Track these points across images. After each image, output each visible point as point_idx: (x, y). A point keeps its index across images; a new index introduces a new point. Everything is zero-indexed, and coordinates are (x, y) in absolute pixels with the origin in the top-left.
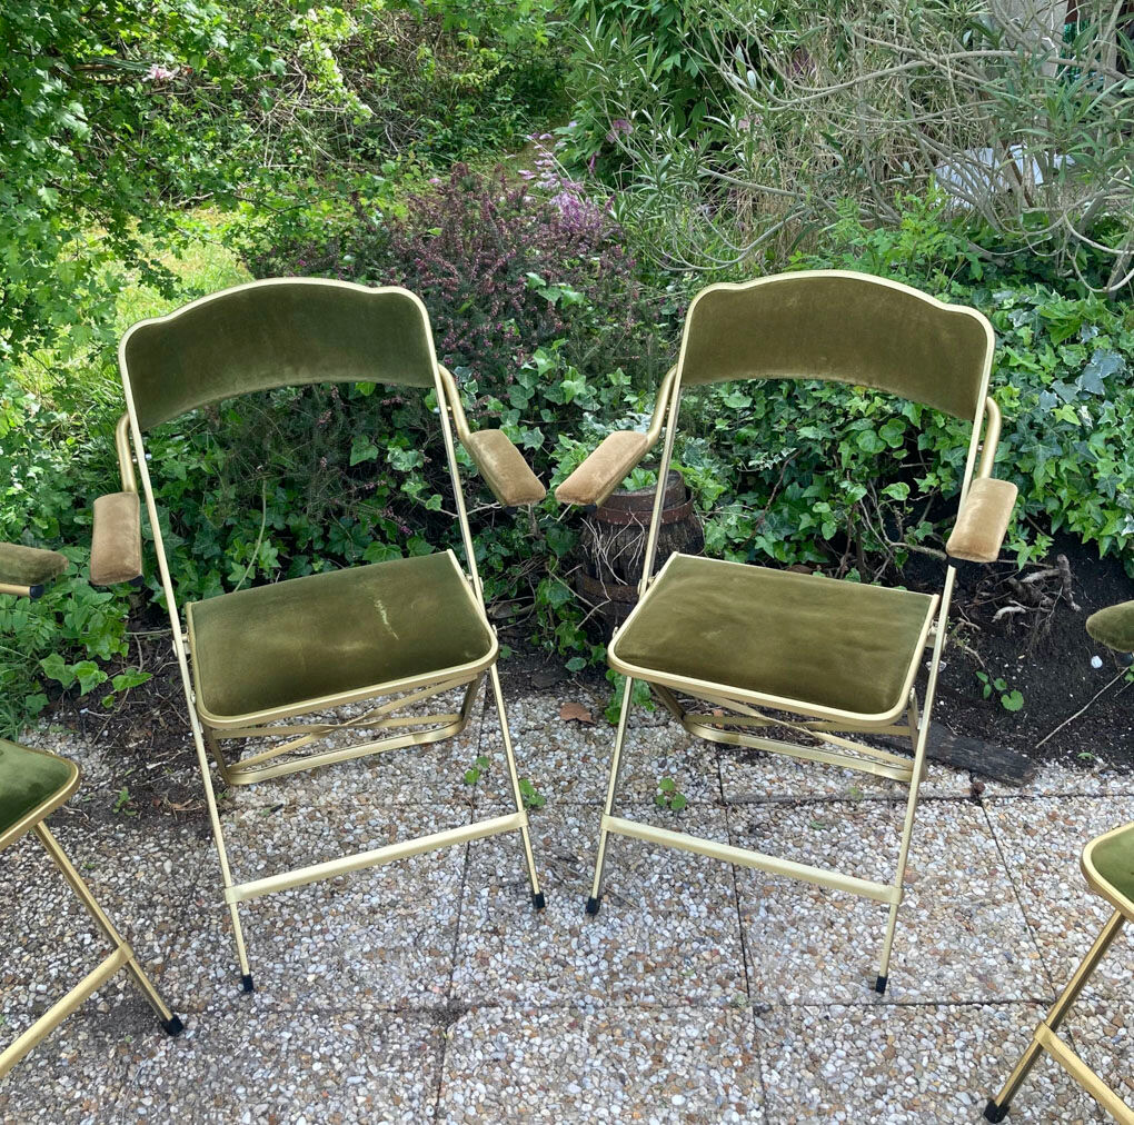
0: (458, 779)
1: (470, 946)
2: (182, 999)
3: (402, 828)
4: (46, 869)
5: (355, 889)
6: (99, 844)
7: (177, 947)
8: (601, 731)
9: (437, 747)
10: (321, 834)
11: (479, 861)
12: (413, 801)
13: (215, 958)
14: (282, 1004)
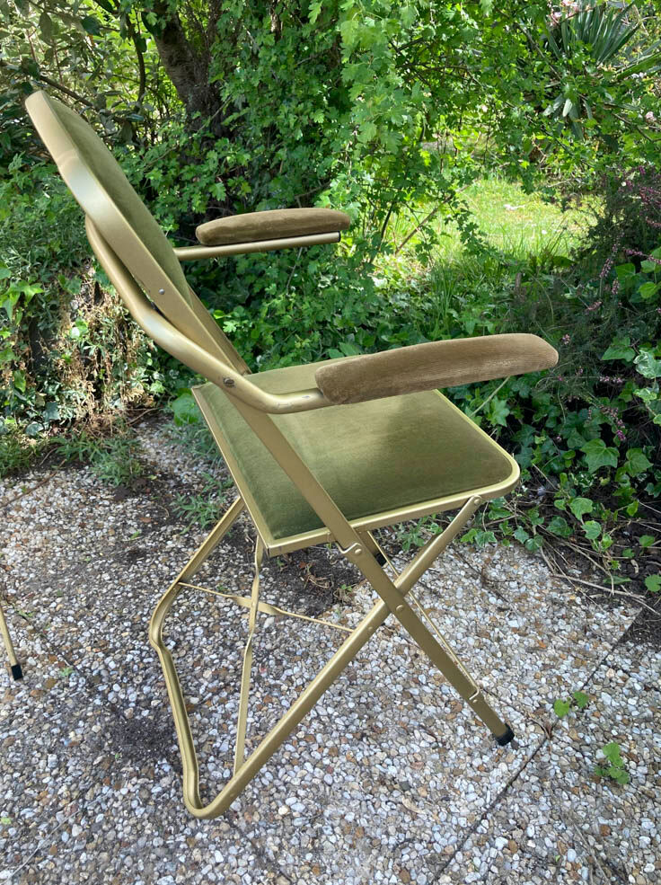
0: (550, 696)
3: (466, 712)
5: (384, 745)
6: (243, 575)
7: (216, 698)
9: (551, 652)
10: (395, 671)
11: (518, 800)
12: (494, 691)
13: (232, 729)
14: (241, 818)
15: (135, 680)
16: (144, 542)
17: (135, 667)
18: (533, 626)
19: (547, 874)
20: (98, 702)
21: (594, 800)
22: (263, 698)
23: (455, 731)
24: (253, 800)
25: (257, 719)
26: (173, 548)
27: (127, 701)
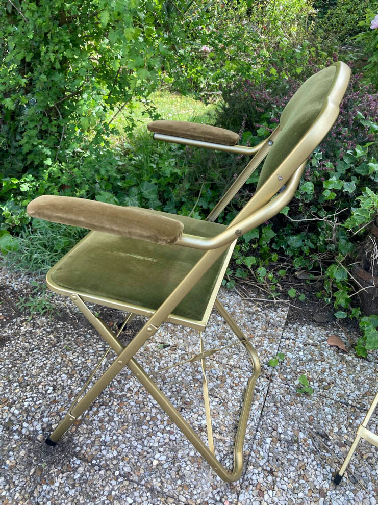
0: (265, 361)
1: (254, 477)
2: (82, 448)
3: (228, 381)
4: (48, 343)
5: (195, 410)
6: (77, 337)
7: (91, 412)
8: (350, 358)
9: (257, 338)
10: (185, 369)
11: (268, 417)
12: (237, 366)
13: (108, 427)
14: (134, 475)
15: (36, 417)
16: (5, 332)
17: (33, 409)
18: (244, 328)
19: (295, 448)
20: (16, 437)
21: (301, 405)
22: (118, 404)
23: (227, 392)
24: (136, 463)
25: (120, 417)
26: (26, 331)
27: (36, 431)
